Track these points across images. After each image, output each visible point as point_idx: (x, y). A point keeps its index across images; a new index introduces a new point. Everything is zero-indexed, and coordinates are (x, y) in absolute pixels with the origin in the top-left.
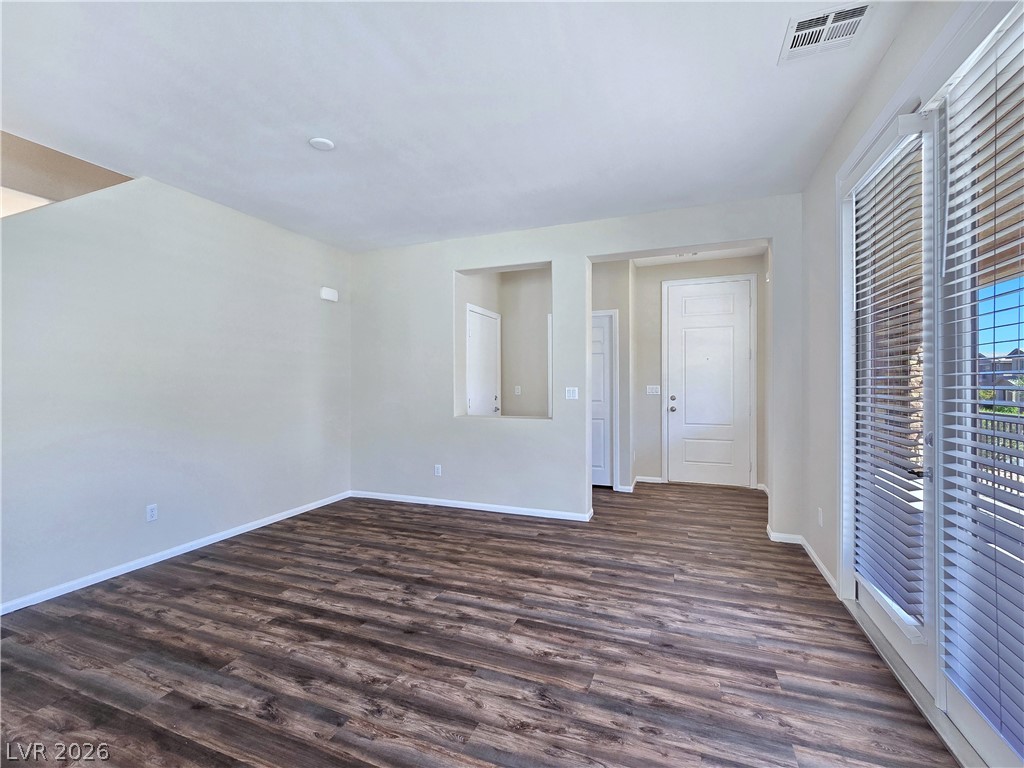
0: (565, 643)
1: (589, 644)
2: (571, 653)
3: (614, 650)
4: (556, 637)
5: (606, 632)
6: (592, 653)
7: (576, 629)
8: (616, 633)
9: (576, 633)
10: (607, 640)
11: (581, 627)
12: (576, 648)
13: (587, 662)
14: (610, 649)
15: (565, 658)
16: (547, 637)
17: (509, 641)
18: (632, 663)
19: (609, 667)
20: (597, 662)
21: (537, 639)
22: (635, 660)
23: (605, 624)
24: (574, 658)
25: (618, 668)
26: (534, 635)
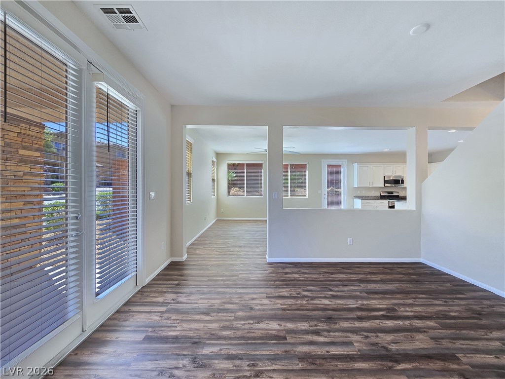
0: (252, 331)
1: (239, 333)
2: (246, 326)
3: (226, 333)
4: (258, 333)
5: (231, 344)
6: (238, 329)
7: (250, 341)
8: (225, 345)
9: (249, 338)
10: (230, 339)
11: (247, 344)
12: (245, 329)
13: (238, 324)
14: (228, 333)
15: (248, 323)
16: (263, 332)
17: (280, 325)
18: (217, 328)
19: (228, 324)
20: (233, 324)
21: (267, 330)
22: (215, 330)
23: (233, 351)
24: (245, 324)
25: (223, 324)
26: (271, 332)
